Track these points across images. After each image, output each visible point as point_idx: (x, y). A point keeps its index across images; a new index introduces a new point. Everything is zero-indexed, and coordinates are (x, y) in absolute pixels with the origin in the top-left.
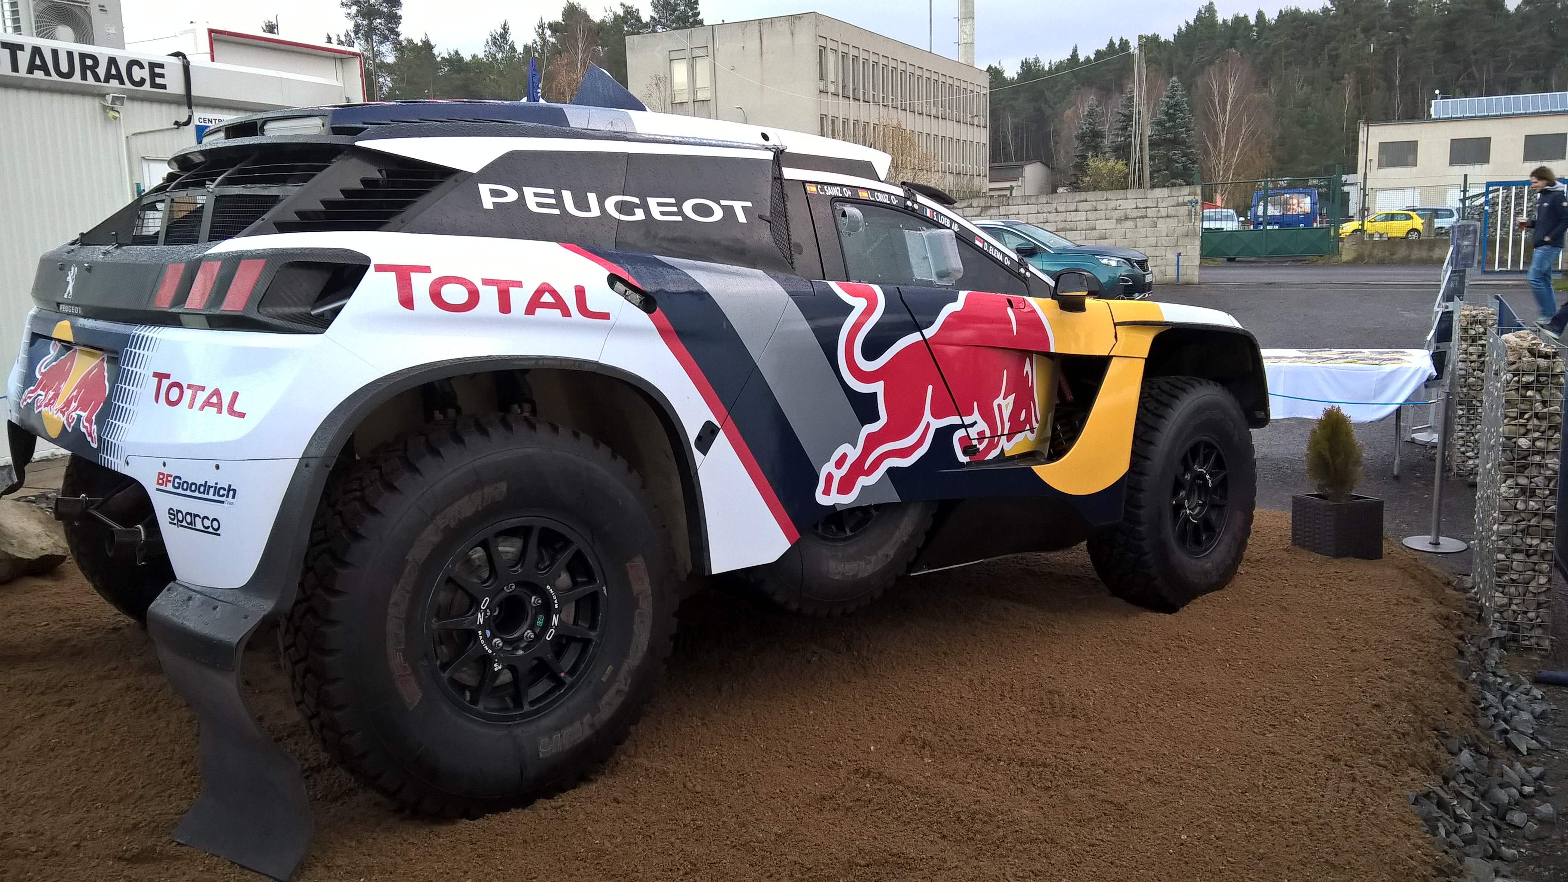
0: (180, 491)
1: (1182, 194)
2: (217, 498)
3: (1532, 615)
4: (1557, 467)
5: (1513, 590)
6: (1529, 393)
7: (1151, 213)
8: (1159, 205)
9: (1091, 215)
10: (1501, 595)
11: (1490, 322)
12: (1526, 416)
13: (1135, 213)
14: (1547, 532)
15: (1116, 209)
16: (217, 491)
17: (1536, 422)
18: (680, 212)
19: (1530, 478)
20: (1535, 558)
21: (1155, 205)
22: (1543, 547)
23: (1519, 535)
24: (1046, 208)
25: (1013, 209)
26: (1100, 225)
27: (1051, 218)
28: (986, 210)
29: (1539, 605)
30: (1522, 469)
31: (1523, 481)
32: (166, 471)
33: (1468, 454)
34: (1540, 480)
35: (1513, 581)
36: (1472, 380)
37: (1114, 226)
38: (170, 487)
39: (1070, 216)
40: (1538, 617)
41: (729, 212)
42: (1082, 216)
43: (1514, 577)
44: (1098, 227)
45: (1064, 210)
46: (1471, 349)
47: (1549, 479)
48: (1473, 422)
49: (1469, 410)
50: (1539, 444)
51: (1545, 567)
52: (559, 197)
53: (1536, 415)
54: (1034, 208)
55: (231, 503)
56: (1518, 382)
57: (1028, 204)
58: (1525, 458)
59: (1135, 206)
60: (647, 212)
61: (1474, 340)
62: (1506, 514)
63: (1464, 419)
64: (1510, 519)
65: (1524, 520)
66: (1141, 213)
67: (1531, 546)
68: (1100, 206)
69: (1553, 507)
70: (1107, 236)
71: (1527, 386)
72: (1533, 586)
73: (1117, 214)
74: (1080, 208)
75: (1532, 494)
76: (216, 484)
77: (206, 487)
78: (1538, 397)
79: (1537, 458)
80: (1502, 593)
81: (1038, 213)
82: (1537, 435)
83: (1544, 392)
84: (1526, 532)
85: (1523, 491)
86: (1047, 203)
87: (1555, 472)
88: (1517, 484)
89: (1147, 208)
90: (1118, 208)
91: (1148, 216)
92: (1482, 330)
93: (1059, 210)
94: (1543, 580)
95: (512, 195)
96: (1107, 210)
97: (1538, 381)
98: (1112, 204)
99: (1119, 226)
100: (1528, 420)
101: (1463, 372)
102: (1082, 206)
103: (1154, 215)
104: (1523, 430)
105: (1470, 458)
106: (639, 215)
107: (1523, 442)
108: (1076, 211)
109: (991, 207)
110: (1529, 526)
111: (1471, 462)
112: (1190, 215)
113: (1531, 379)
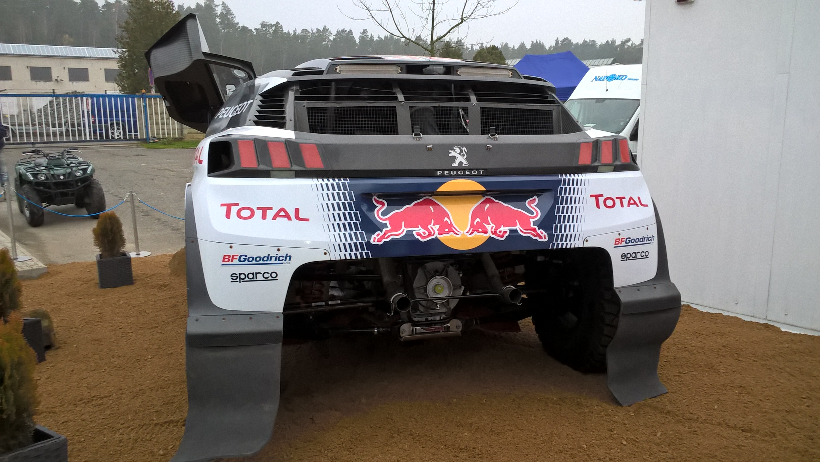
0: (630, 244)
2: (648, 242)
16: (648, 239)
32: (620, 237)
38: (623, 244)
55: (653, 243)
76: (648, 236)
77: (643, 238)
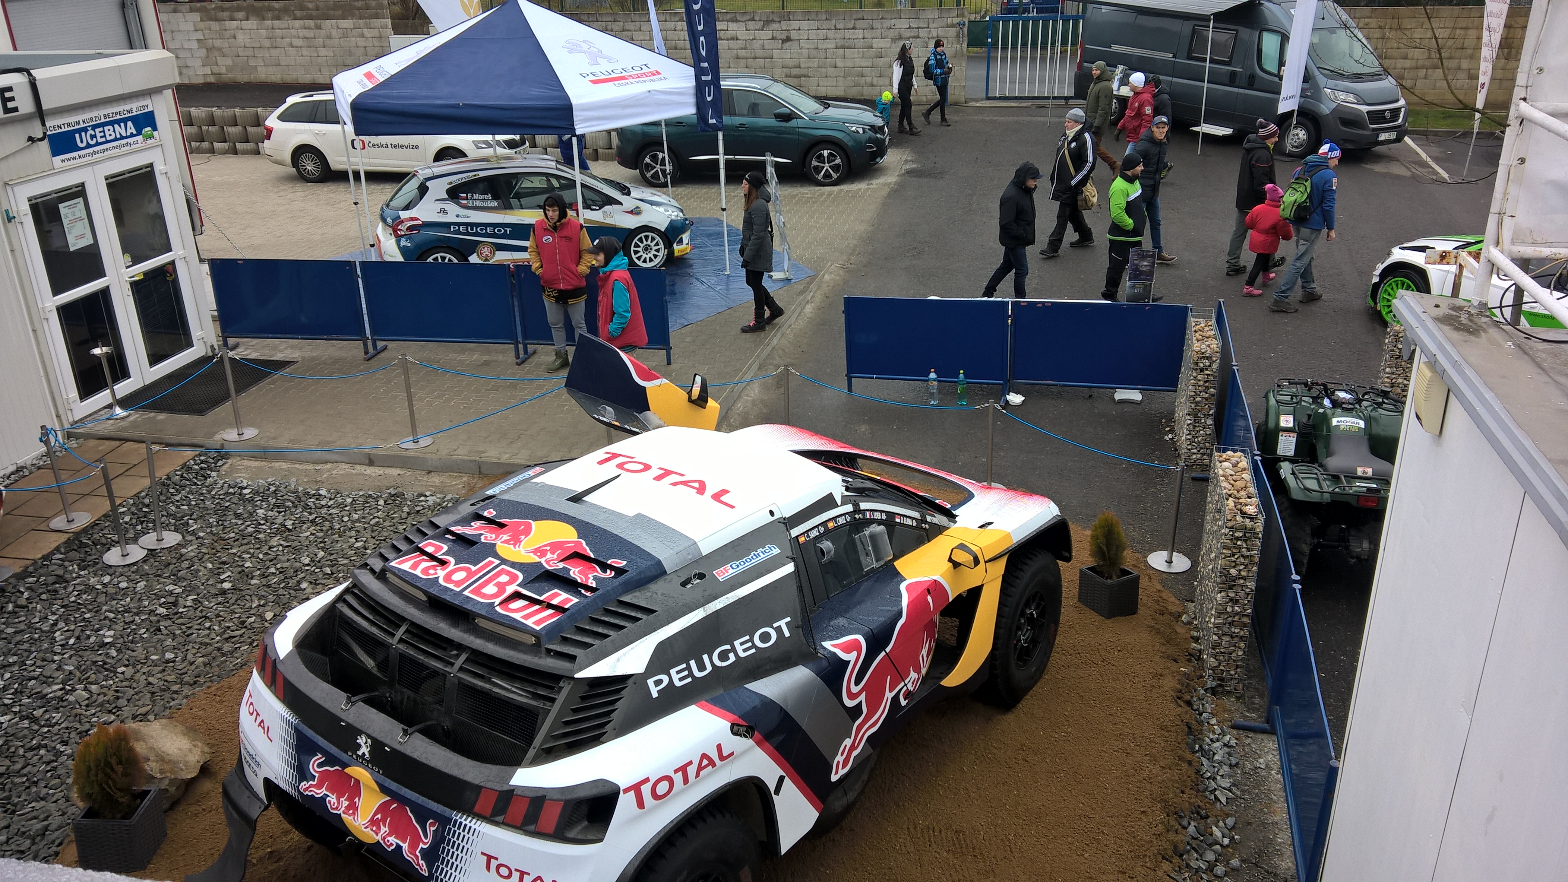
1: (951, 16)
3: (1233, 673)
4: (1253, 588)
5: (1221, 658)
6: (1239, 543)
7: (923, 33)
8: (931, 25)
9: (868, 34)
10: (1214, 660)
11: (1214, 359)
12: (1236, 557)
13: (908, 34)
14: (1245, 625)
15: (891, 28)
17: (1242, 560)
18: (754, 646)
19: (1236, 593)
20: (1236, 639)
21: (927, 26)
22: (1242, 633)
23: (1227, 626)
24: (826, 24)
25: (795, 24)
26: (877, 43)
27: (831, 34)
28: (768, 24)
29: (1237, 667)
30: (1231, 588)
31: (1232, 595)
33: (1192, 451)
34: (1242, 594)
35: (1222, 653)
36: (1198, 399)
37: (889, 45)
39: (849, 34)
40: (1235, 674)
41: (779, 630)
42: (859, 34)
43: (1222, 650)
44: (874, 46)
45: (842, 27)
46: (1199, 377)
47: (1248, 594)
48: (1197, 429)
49: (1195, 421)
50: (1243, 573)
51: (1242, 645)
52: (689, 668)
53: (1242, 556)
54: (814, 24)
56: (1232, 535)
57: (808, 20)
58: (1234, 581)
59: (908, 26)
60: (736, 654)
61: (1202, 370)
62: (1219, 614)
63: (1191, 427)
64: (1222, 616)
65: (1231, 616)
66: (914, 33)
67: (1234, 633)
68: (877, 24)
69: (1249, 611)
70: (883, 55)
71: (1238, 539)
72: (1234, 655)
73: (892, 33)
74: (857, 26)
75: (1237, 601)
78: (1244, 545)
79: (1242, 581)
80: (1215, 658)
81: (818, 29)
82: (1242, 567)
83: (1248, 542)
84: (1231, 624)
85: (1231, 600)
86: (827, 19)
87: (1252, 590)
88: (1228, 596)
89: (919, 28)
90: (892, 27)
91: (921, 35)
92: (1208, 364)
93: (838, 27)
94: (1240, 653)
95: (665, 679)
96: (882, 28)
97: (1245, 535)
98: (887, 23)
99: (894, 45)
100: (1237, 558)
101: (1193, 394)
102: (859, 24)
103: (926, 36)
104: (1233, 564)
105: (1194, 453)
106: (732, 658)
107: (1233, 571)
108: (854, 28)
109: (772, 21)
110: (1234, 621)
111: (1194, 456)
112: (958, 36)
113: (1241, 534)
